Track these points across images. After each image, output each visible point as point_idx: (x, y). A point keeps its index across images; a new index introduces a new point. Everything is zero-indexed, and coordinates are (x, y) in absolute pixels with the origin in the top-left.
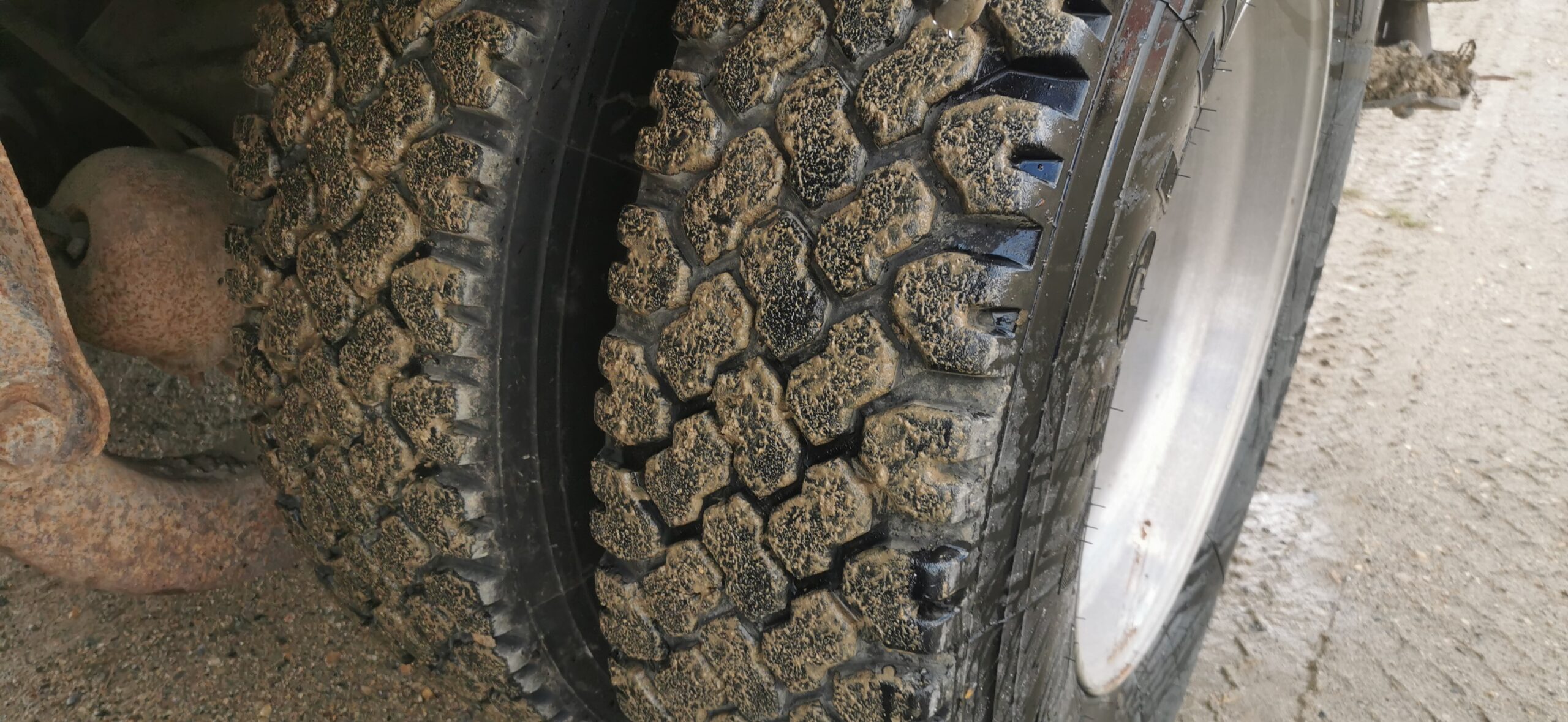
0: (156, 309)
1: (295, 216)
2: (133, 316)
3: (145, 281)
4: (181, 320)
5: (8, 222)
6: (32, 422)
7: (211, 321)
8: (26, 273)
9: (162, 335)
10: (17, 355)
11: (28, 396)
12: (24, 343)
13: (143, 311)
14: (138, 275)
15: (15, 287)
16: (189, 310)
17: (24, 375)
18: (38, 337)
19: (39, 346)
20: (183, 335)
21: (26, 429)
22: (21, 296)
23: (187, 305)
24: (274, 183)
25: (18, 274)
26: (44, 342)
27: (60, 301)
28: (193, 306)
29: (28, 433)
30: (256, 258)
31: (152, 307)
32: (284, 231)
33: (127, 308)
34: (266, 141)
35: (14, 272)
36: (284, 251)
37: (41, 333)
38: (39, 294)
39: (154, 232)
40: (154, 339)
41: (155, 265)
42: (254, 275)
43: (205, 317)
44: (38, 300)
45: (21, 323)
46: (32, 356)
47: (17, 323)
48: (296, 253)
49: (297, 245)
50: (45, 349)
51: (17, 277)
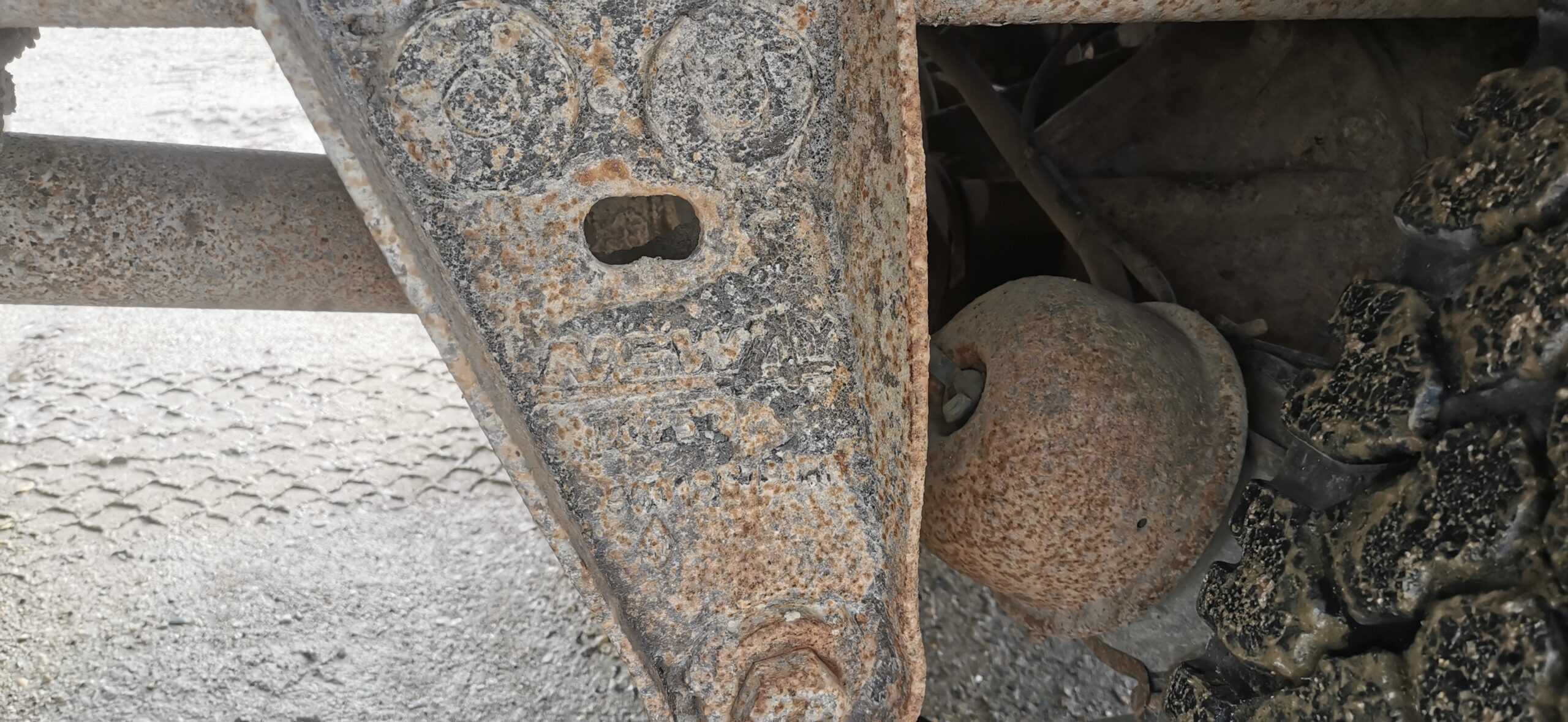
0: (1035, 537)
1: (1455, 537)
2: (998, 535)
3: (1035, 492)
4: (1062, 563)
5: (890, 364)
6: (808, 694)
7: (1104, 578)
8: (885, 450)
9: (1027, 575)
10: (827, 574)
11: (819, 646)
12: (843, 557)
13: (1014, 535)
14: (1028, 480)
15: (862, 464)
16: (1079, 554)
17: (826, 607)
18: (864, 554)
19: (862, 568)
20: (1055, 584)
21: (796, 703)
22: (864, 480)
23: (1080, 545)
24: (1414, 443)
25: (872, 446)
26: (871, 563)
27: (916, 514)
28: (1088, 549)
29: (799, 709)
30: (1304, 577)
31: (1031, 534)
32: (1410, 557)
33: (995, 523)
34: (1423, 348)
35: (869, 441)
36: (1391, 596)
37: (871, 549)
38: (890, 491)
39: (1075, 423)
40: (1013, 576)
41: (1058, 472)
42: (1286, 607)
43: (1097, 569)
44: (887, 498)
45: (851, 523)
46: (846, 581)
47: (845, 521)
48: (1421, 612)
49: (1431, 597)
50: (868, 575)
51: (869, 450)
